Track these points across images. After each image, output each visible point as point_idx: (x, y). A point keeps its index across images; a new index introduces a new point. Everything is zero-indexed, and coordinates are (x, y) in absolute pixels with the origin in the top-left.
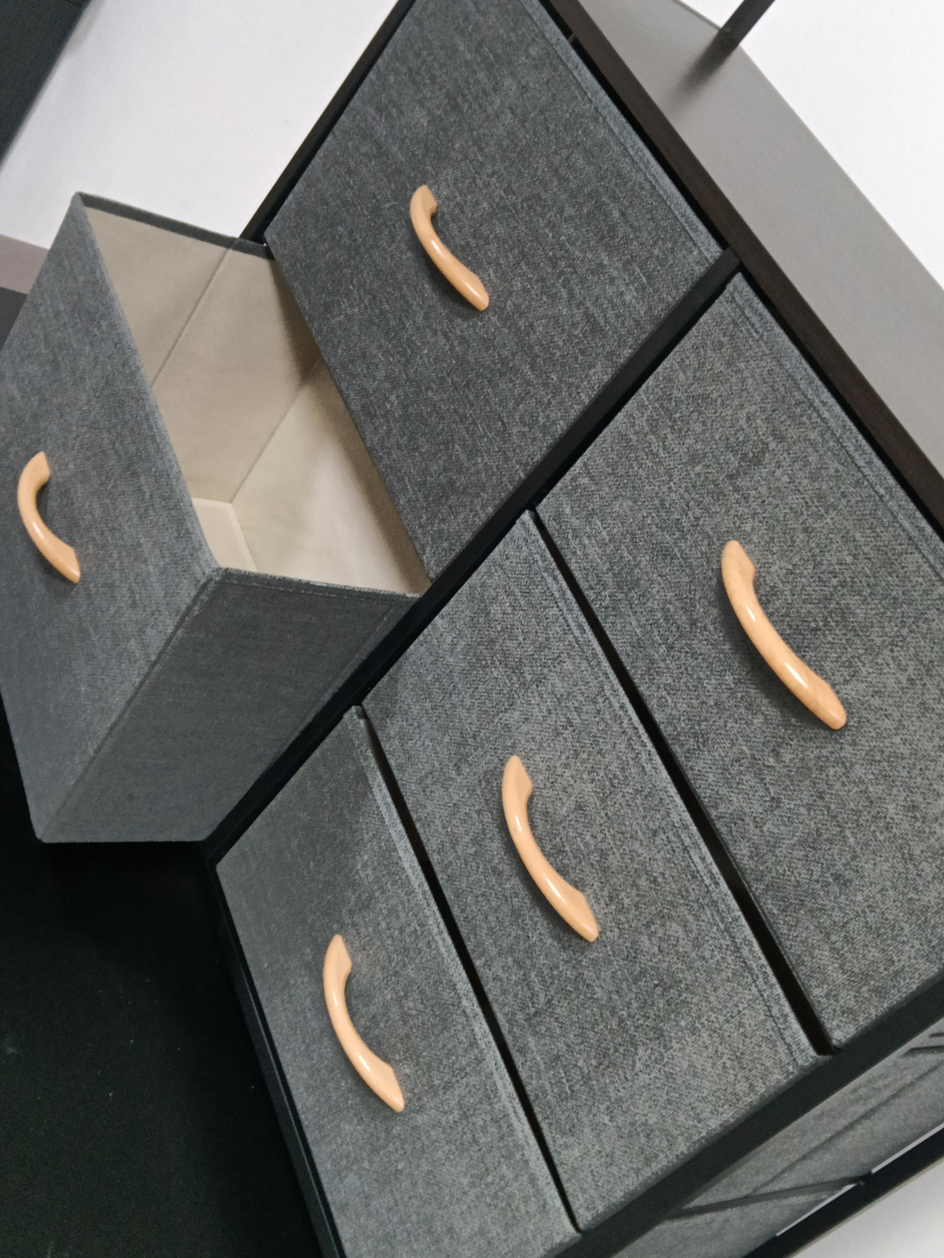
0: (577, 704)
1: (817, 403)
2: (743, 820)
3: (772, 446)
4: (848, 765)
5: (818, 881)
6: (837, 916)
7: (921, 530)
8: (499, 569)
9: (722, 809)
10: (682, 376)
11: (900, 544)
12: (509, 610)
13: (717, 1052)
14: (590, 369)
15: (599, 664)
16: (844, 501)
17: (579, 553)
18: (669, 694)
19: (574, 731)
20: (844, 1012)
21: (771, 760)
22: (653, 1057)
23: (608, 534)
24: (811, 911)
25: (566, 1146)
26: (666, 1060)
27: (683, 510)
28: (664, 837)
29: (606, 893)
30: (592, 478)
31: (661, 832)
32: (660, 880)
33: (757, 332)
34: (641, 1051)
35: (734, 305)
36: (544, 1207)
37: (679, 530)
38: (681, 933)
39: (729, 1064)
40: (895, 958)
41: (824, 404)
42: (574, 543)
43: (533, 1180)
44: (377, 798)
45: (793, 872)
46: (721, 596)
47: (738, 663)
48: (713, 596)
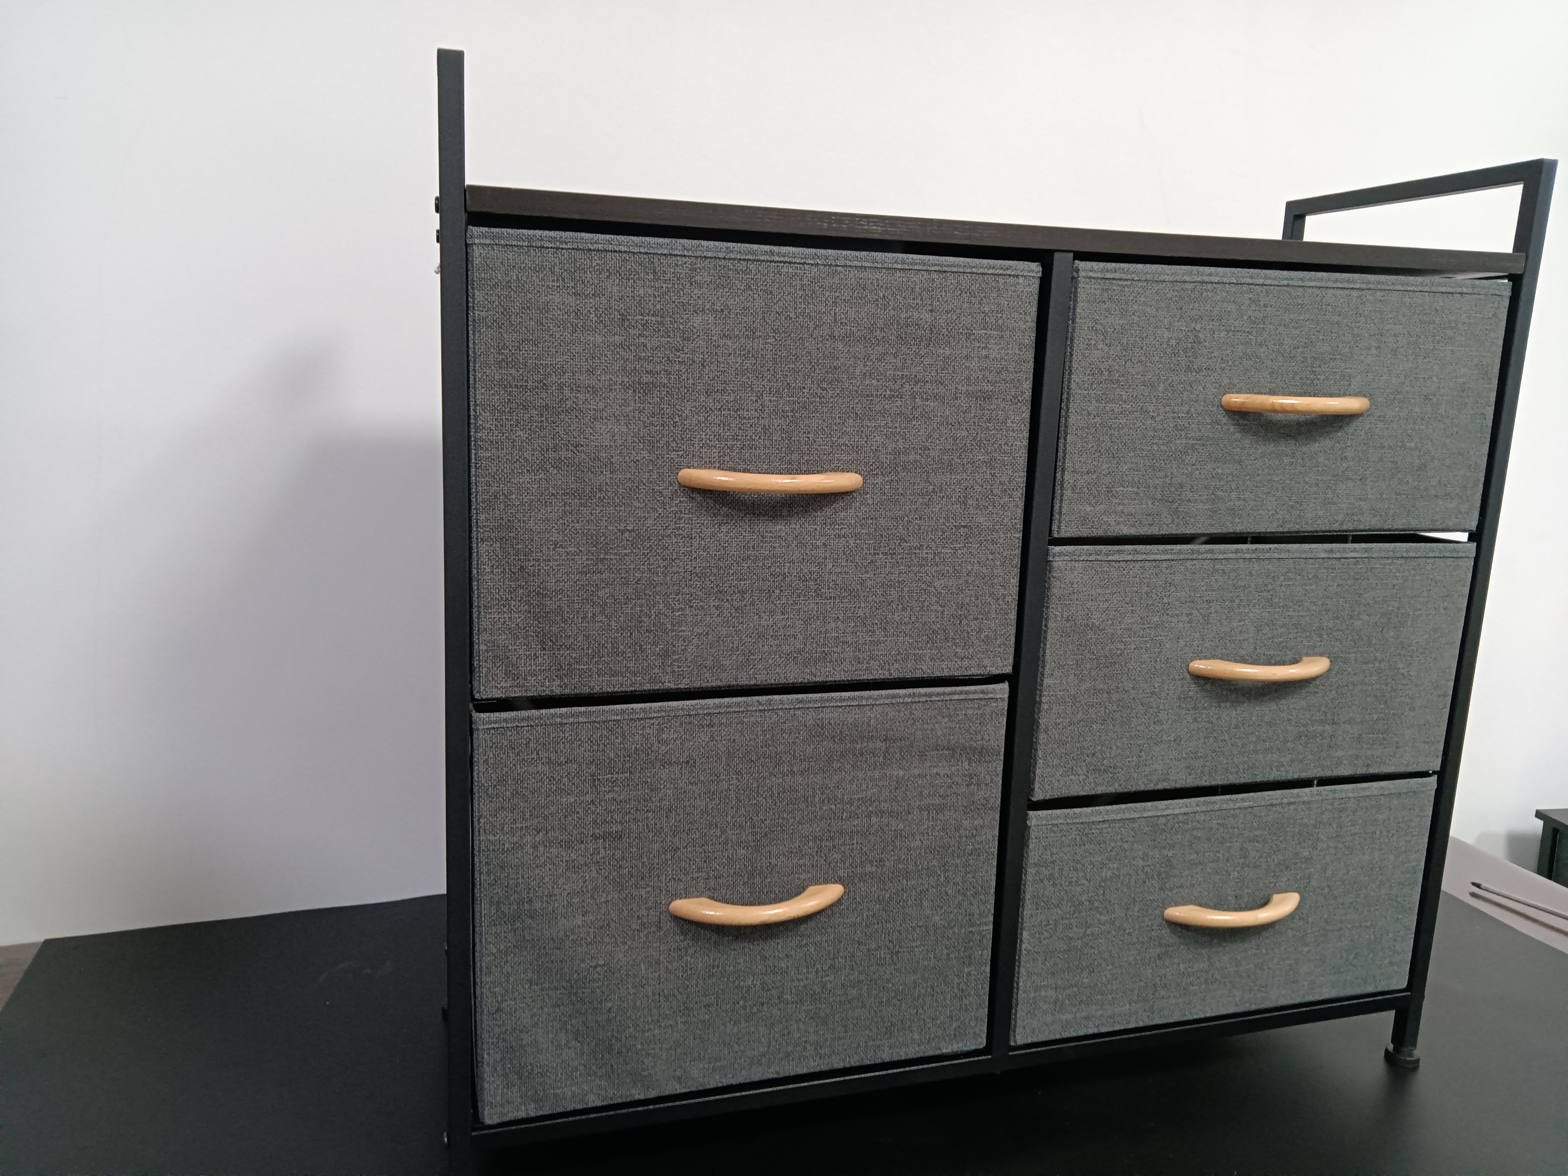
0: (1205, 588)
10: (1098, 354)
11: (1317, 296)
12: (1106, 605)
13: (1435, 609)
14: (1006, 423)
16: (1269, 309)
19: (1217, 601)
20: (1467, 513)
22: (1408, 658)
23: (1132, 487)
25: (1400, 757)
27: (1174, 418)
28: (1323, 570)
29: (1315, 637)
30: (1088, 473)
31: (1319, 571)
33: (1128, 280)
34: (1400, 666)
35: (1093, 281)
37: (1181, 430)
38: (1372, 594)
39: (1445, 604)
41: (1210, 275)
42: (1111, 520)
43: (1398, 795)
46: (1244, 429)
47: (1285, 447)
48: (1238, 435)
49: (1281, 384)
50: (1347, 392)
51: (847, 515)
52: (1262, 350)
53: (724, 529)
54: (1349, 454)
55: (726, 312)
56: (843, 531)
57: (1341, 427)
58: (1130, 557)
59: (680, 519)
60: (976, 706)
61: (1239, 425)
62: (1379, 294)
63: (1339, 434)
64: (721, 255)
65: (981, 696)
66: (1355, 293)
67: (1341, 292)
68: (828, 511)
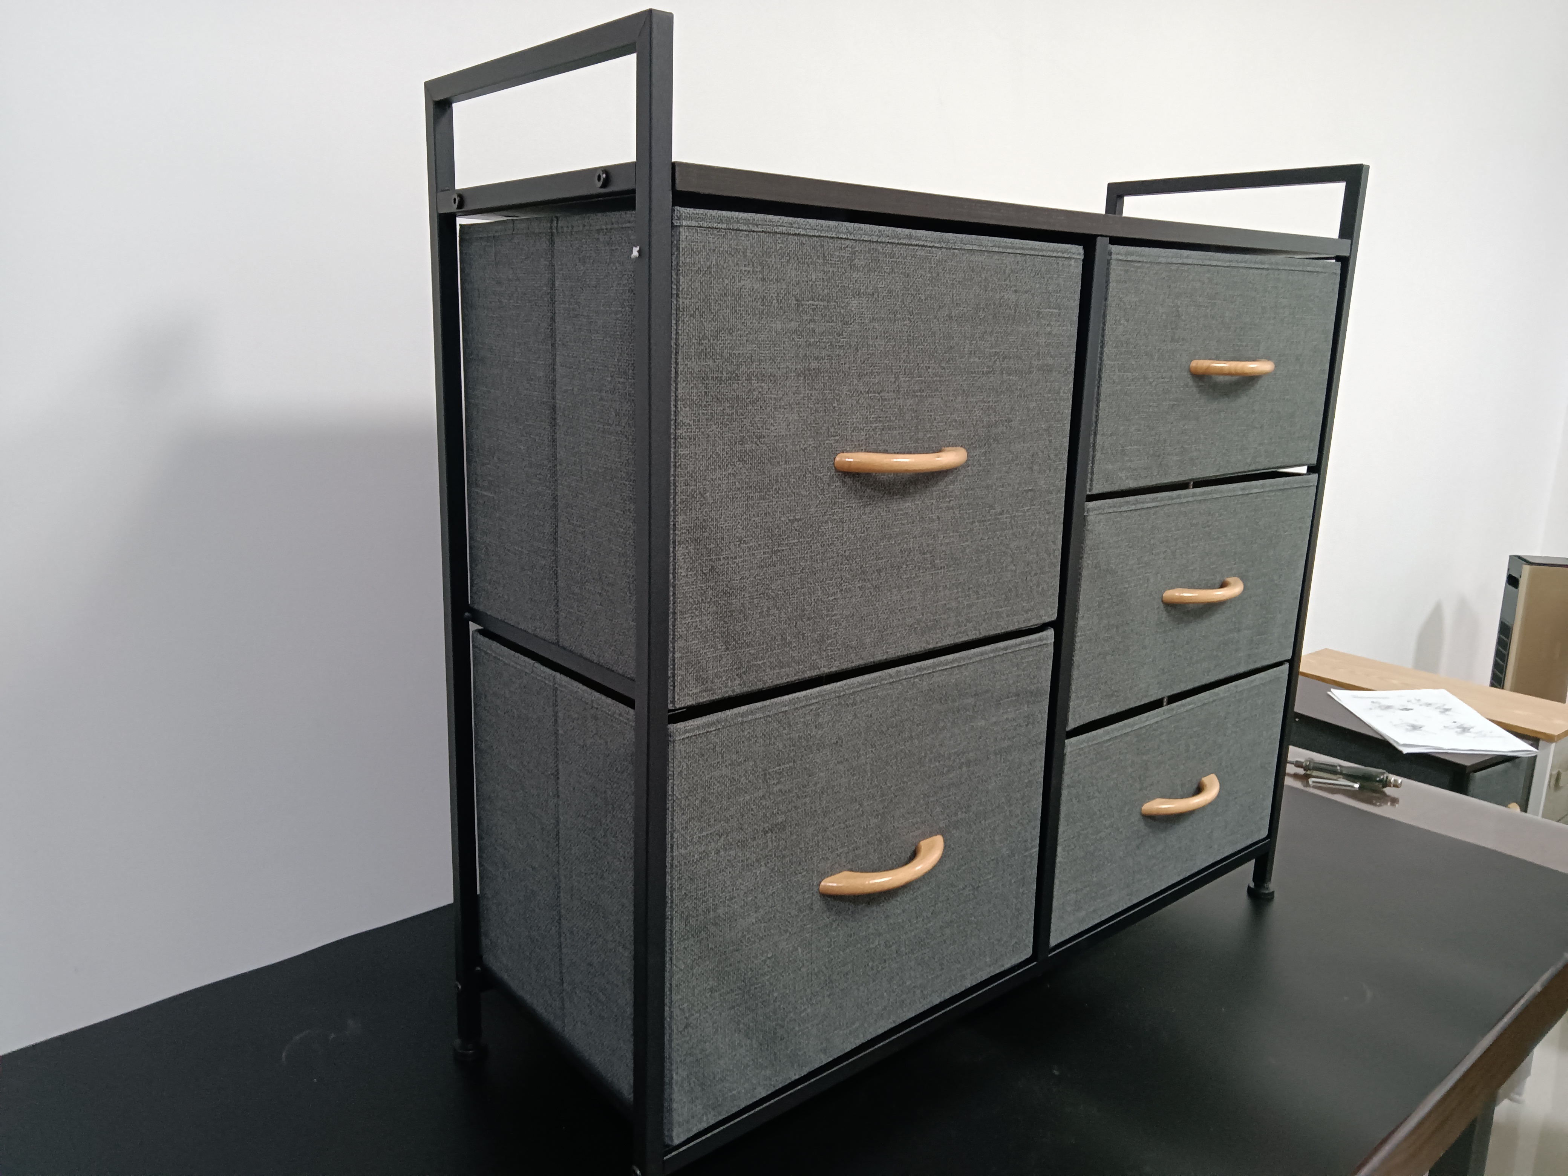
0: (1174, 529)
3: (1179, 303)
4: (1274, 376)
9: (1249, 461)
17: (1129, 475)
21: (1253, 416)
22: (1280, 571)
25: (1273, 650)
26: (1283, 563)
46: (1202, 390)
47: (1223, 404)
48: (1197, 396)
51: (955, 487)
52: (1214, 322)
53: (868, 510)
54: (1256, 408)
55: (876, 296)
56: (952, 503)
57: (1253, 385)
58: (1133, 507)
59: (835, 504)
60: (1035, 653)
61: (1198, 385)
62: (1276, 273)
63: (1249, 391)
64: (875, 239)
65: (1039, 643)
66: (1265, 272)
67: (1257, 271)
68: (942, 485)
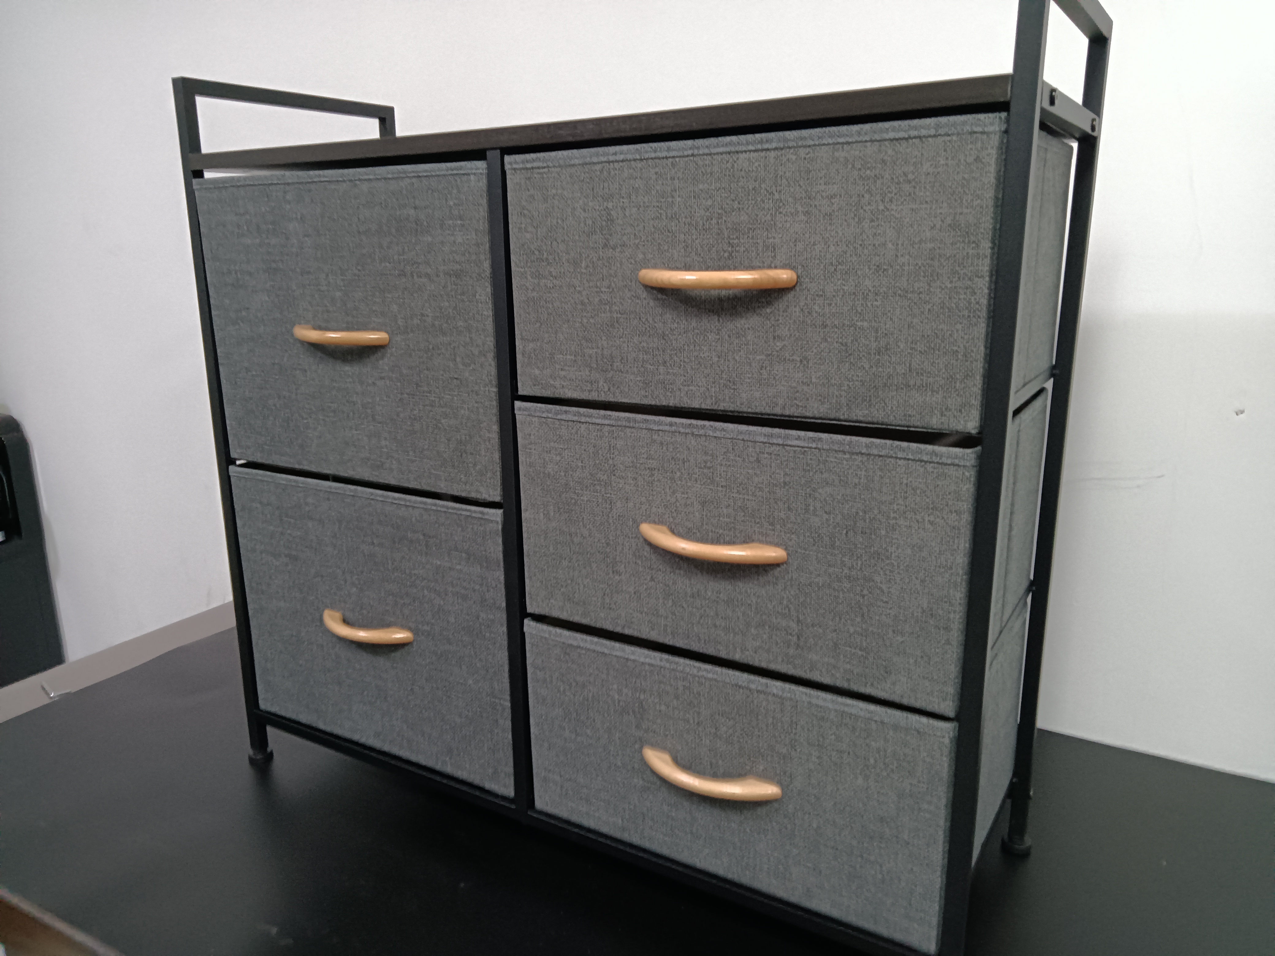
0: (645, 456)
1: (612, 158)
2: (797, 392)
3: (610, 205)
4: (821, 293)
5: (871, 367)
6: (900, 369)
7: (730, 144)
8: (530, 446)
9: (781, 402)
10: (528, 236)
11: (728, 162)
12: (558, 458)
13: (918, 521)
14: (475, 296)
15: (635, 421)
16: (676, 181)
17: (565, 384)
18: (689, 386)
19: (659, 470)
20: (960, 411)
21: (778, 344)
22: (888, 572)
23: (571, 355)
24: (885, 385)
25: (894, 684)
26: (895, 564)
27: (597, 292)
28: (766, 455)
29: (766, 525)
30: (533, 340)
31: (761, 455)
32: (787, 479)
33: (544, 167)
34: (877, 579)
35: (518, 172)
36: (919, 732)
37: (605, 304)
38: (829, 490)
39: (932, 518)
40: (955, 348)
41: (615, 154)
42: (557, 383)
43: (896, 727)
44: (588, 647)
45: (853, 380)
47: (710, 324)
49: (696, 258)
50: (773, 265)
52: (673, 224)
57: (769, 303)
60: (479, 523)
61: (658, 299)
62: (802, 152)
63: (768, 310)
65: (480, 516)
